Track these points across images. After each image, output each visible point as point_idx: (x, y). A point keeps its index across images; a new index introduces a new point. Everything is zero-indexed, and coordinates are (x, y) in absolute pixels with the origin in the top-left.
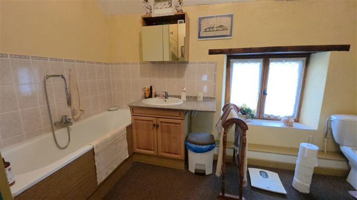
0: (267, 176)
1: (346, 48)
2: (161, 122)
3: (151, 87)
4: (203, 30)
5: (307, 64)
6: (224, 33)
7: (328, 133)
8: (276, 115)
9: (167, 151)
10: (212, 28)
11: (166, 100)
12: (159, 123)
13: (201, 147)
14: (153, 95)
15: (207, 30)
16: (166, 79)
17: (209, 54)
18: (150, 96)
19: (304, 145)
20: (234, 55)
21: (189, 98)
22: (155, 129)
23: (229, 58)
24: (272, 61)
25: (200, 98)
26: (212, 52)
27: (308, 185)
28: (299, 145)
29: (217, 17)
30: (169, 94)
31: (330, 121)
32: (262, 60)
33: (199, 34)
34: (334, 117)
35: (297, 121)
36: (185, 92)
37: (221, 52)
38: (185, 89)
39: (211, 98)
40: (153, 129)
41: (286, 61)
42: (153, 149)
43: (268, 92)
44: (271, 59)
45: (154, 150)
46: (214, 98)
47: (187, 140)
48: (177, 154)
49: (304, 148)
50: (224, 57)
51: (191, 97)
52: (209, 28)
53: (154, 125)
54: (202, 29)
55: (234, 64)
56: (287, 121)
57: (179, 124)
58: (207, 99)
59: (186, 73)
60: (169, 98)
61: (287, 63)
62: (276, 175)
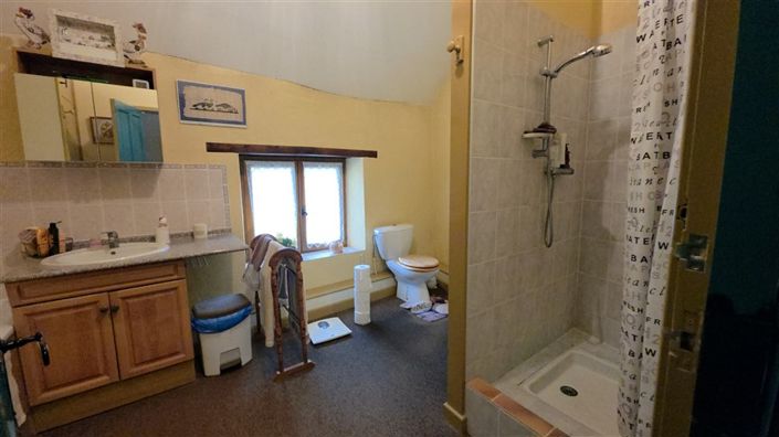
0: (327, 325)
1: (373, 154)
2: (124, 298)
3: (53, 226)
4: (189, 105)
5: (344, 170)
6: (232, 117)
7: (375, 251)
8: (321, 242)
9: (148, 356)
10: (209, 106)
11: (113, 250)
12: (120, 303)
13: (229, 317)
14: (62, 245)
15: (200, 107)
16: (101, 204)
17: (208, 151)
18: (54, 250)
19: (357, 267)
20: (250, 155)
21: (175, 238)
22: (107, 319)
23: (243, 158)
24: (307, 166)
25: (203, 233)
26: (212, 148)
27: (368, 312)
28: (353, 269)
29: (215, 87)
30: (120, 236)
31: (374, 236)
32: (293, 163)
33: (182, 112)
34: (377, 232)
35: (346, 245)
36: (165, 225)
37: (230, 148)
38: (164, 221)
39: (222, 231)
40: (99, 321)
41: (323, 166)
42: (101, 372)
43: (307, 211)
44: (304, 163)
45: (106, 372)
46: (230, 230)
47: (195, 316)
48: (176, 353)
49: (358, 271)
50: (235, 157)
51: (179, 235)
52: (203, 105)
53: (103, 311)
54: (187, 103)
55: (252, 169)
56: (336, 248)
57: (175, 289)
58: (216, 234)
59: (159, 186)
60: (121, 245)
61: (324, 170)
62: (337, 319)
